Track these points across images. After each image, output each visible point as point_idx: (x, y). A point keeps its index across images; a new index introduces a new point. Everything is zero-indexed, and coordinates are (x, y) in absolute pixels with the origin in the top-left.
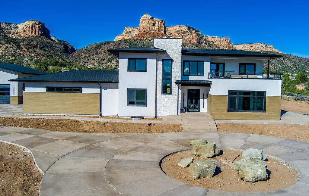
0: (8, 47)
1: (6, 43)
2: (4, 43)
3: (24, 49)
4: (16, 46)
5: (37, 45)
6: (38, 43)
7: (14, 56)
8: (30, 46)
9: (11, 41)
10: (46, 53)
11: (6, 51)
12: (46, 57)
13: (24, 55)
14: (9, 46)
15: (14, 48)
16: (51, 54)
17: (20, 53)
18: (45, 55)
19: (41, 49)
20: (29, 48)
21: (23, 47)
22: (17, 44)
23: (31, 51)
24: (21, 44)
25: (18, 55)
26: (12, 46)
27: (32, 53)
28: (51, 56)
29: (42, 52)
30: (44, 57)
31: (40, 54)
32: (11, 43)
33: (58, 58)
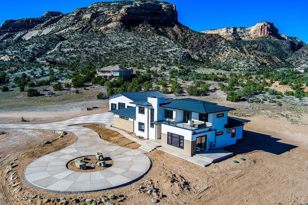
0: (232, 52)
1: (232, 48)
2: (230, 48)
3: (246, 51)
4: (240, 49)
5: (258, 47)
6: (259, 45)
7: (236, 59)
8: (251, 49)
9: (236, 46)
10: (265, 54)
11: (231, 55)
12: (265, 58)
13: (244, 57)
14: (234, 50)
15: (237, 52)
16: (270, 55)
17: (242, 56)
18: (264, 55)
19: (261, 50)
20: (251, 51)
21: (245, 49)
22: (240, 48)
23: (251, 53)
24: (244, 47)
25: (239, 58)
26: (235, 50)
27: (252, 54)
28: (270, 56)
29: (262, 53)
30: (263, 58)
31: (260, 55)
32: (236, 47)
33: (276, 57)
